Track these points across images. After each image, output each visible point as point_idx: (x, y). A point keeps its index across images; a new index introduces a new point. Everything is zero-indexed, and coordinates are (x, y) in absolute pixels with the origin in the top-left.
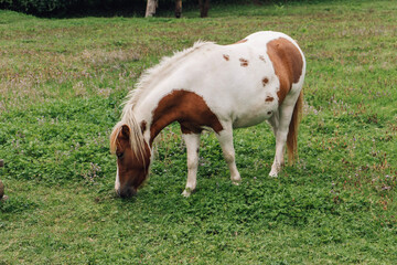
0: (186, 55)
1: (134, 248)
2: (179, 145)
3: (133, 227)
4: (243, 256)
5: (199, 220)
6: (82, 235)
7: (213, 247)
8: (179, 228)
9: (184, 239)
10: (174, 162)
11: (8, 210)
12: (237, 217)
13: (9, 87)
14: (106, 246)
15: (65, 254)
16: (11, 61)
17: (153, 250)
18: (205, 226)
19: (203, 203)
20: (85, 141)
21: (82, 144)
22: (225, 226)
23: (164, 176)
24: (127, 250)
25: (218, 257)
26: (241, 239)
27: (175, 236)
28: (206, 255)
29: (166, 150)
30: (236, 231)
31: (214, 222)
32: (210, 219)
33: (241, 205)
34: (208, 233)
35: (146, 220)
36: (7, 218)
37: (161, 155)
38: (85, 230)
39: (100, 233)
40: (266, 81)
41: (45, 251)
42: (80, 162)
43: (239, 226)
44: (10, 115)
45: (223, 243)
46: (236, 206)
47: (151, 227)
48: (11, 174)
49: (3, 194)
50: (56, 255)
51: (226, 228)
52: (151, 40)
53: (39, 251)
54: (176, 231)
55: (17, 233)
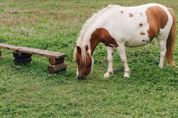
0: (103, 12)
1: (123, 95)
2: (144, 50)
3: (123, 85)
4: (173, 101)
5: (153, 84)
6: (100, 88)
7: (159, 96)
8: (144, 87)
9: (146, 92)
10: (142, 57)
11: (68, 76)
12: (170, 83)
13: (69, 22)
14: (111, 93)
15: (93, 96)
16: (70, 11)
17: (132, 96)
18: (156, 86)
19: (155, 76)
20: (102, 47)
21: (101, 48)
22: (165, 87)
23: (137, 64)
24: (120, 95)
25: (161, 100)
26: (172, 93)
27: (142, 90)
28: (156, 99)
29: (139, 52)
30: (170, 89)
31: (160, 85)
32: (158, 83)
33: (172, 78)
34: (157, 89)
35: (129, 83)
36: (68, 79)
37: (136, 54)
38: (102, 86)
39: (108, 87)
40: (141, 25)
41: (84, 94)
42: (100, 56)
43: (171, 87)
44: (70, 34)
45: (164, 94)
46: (170, 78)
47: (131, 86)
48: (70, 60)
49: (66, 68)
50: (89, 96)
51: (165, 88)
52: (132, 3)
53: (81, 94)
54: (142, 88)
55: (72, 86)
